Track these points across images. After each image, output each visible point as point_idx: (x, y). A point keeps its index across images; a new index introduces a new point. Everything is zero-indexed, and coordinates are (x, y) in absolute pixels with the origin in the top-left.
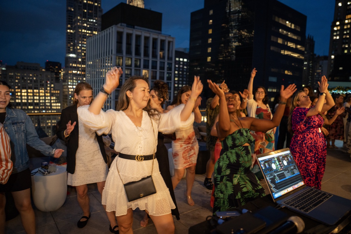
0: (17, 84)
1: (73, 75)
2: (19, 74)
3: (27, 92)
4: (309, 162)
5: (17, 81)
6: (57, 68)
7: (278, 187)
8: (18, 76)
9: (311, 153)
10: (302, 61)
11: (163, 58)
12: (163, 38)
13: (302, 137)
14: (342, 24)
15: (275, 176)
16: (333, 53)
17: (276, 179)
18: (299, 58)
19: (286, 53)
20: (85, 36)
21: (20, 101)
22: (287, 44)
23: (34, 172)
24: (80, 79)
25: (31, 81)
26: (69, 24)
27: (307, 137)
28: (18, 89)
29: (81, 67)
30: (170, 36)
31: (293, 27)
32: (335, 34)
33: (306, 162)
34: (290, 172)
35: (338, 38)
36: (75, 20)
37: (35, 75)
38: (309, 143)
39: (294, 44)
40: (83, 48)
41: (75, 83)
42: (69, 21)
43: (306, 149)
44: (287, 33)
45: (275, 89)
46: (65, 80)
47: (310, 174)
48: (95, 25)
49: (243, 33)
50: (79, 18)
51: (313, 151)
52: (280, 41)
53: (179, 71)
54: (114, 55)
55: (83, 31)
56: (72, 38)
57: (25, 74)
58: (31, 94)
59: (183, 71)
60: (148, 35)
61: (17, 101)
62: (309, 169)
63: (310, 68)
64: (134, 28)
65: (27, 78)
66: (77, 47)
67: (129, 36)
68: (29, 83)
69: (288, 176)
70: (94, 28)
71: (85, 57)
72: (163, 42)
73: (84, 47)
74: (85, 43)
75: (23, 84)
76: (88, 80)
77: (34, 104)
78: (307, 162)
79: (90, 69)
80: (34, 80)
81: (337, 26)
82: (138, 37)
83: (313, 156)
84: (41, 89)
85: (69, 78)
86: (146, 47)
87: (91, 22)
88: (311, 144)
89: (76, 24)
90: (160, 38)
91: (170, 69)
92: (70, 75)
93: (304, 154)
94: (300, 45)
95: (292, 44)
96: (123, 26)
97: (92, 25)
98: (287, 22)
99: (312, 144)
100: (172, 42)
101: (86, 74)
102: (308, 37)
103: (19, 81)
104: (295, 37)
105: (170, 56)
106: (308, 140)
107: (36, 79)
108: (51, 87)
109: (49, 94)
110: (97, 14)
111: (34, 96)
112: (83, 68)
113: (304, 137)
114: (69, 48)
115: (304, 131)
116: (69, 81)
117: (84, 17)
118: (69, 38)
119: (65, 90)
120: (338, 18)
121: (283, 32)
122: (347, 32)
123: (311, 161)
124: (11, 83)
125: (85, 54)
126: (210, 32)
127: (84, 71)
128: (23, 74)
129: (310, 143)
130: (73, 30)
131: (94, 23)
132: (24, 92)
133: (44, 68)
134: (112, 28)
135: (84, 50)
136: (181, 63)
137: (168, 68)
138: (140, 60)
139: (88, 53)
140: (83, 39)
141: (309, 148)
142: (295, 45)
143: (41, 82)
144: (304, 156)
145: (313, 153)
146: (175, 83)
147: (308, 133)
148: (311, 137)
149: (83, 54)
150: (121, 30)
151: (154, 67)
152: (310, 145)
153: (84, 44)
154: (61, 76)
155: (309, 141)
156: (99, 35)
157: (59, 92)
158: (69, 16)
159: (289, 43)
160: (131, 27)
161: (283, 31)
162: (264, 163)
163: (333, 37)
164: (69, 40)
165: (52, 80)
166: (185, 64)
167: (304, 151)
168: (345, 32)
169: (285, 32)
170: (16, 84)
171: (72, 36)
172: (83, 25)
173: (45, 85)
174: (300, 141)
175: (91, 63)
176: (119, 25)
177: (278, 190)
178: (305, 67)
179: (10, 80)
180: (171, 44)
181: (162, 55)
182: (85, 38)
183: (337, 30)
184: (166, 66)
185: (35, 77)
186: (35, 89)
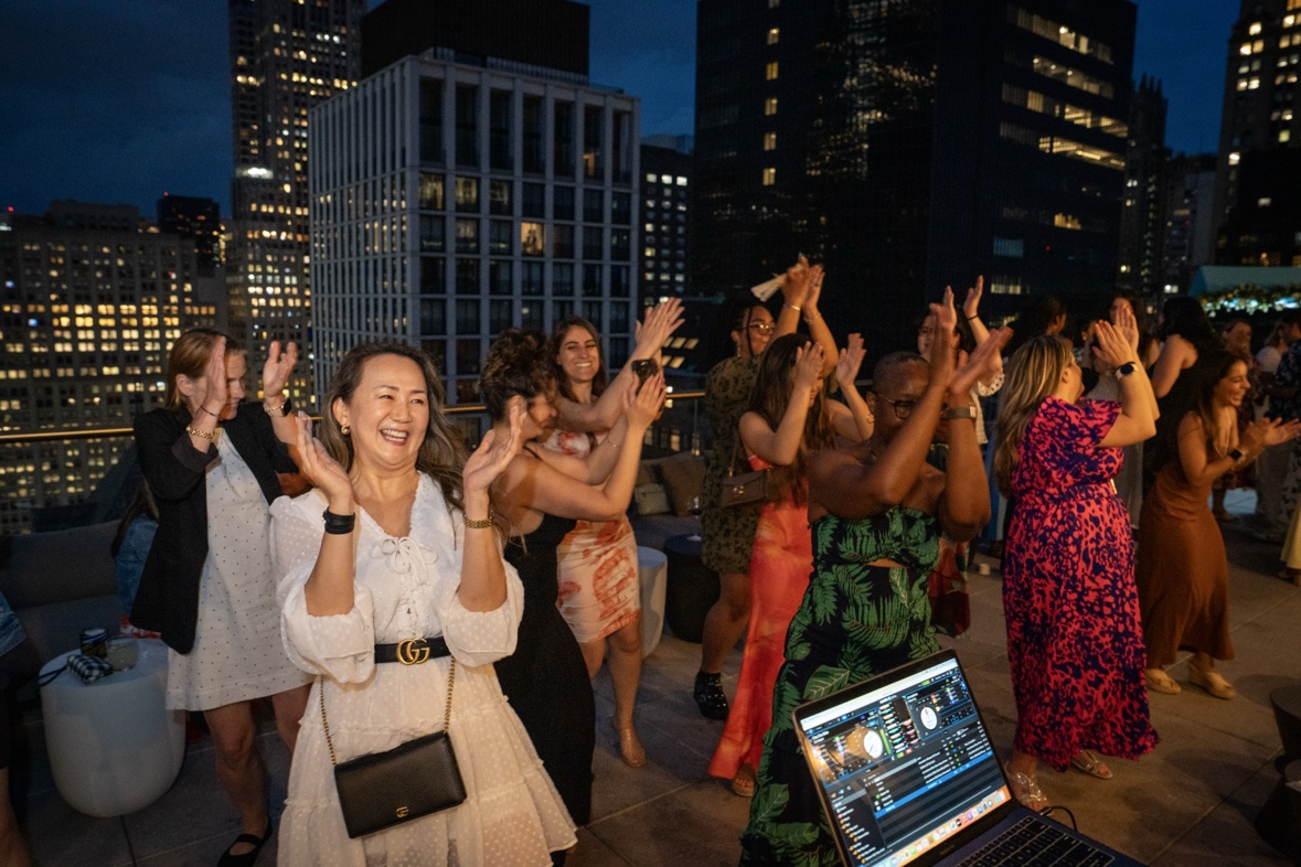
0: (54, 285)
1: (262, 247)
2: (61, 249)
3: (96, 315)
4: (1091, 610)
5: (54, 273)
6: (202, 221)
7: (884, 836)
8: (58, 254)
9: (1098, 579)
10: (1117, 177)
11: (598, 175)
12: (597, 101)
13: (1063, 515)
14: (1273, 33)
15: (872, 789)
16: (1236, 142)
17: (879, 800)
18: (1106, 164)
19: (1059, 146)
20: (303, 99)
21: (68, 348)
22: (1063, 113)
23: (49, 671)
24: (289, 260)
25: (107, 271)
26: (242, 53)
27: (1080, 516)
28: (59, 302)
29: (294, 217)
30: (621, 91)
31: (1084, 48)
32: (1244, 70)
33: (1081, 612)
34: (947, 757)
35: (1255, 84)
36: (262, 38)
37: (122, 249)
38: (1089, 538)
39: (1089, 114)
40: (297, 145)
41: (273, 274)
42: (241, 42)
43: (1082, 565)
44: (1061, 70)
45: (1016, 284)
46: (235, 266)
47: (1096, 657)
48: (338, 56)
49: (896, 73)
50: (277, 28)
51: (1107, 568)
52: (1035, 103)
53: (657, 223)
54: (412, 167)
55: (296, 78)
56: (253, 108)
57: (85, 248)
58: (111, 322)
59: (673, 223)
60: (537, 90)
61: (59, 348)
62: (1092, 636)
63: (1150, 201)
64: (484, 65)
65: (92, 262)
66: (274, 142)
67: (467, 94)
68: (99, 281)
69: (937, 774)
70: (337, 67)
71: (304, 179)
72: (593, 114)
73: (301, 140)
74: (305, 124)
75: (78, 284)
76: (319, 263)
77: (121, 358)
78: (1085, 610)
79: (324, 222)
80: (120, 268)
81: (1252, 40)
82: (501, 100)
83: (1106, 587)
84: (145, 300)
85: (251, 256)
86: (532, 136)
87: (324, 43)
88: (1098, 543)
89: (267, 54)
90: (584, 99)
91: (622, 216)
92: (253, 245)
93: (1073, 583)
94: (1109, 116)
95: (1080, 114)
96: (443, 57)
97: (327, 54)
98: (1063, 30)
99: (1102, 543)
100: (630, 113)
101: (312, 241)
102: (1143, 85)
103: (62, 272)
104: (1093, 88)
105: (623, 167)
106: (1084, 526)
107: (126, 264)
108: (182, 294)
109: (176, 321)
110: (344, 13)
111: (119, 327)
112: (299, 217)
113: (1071, 517)
114: (246, 143)
115: (1068, 493)
116: (251, 268)
117: (296, 26)
118: (243, 106)
119: (234, 303)
120: (1259, 9)
121: (1047, 69)
122: (1288, 61)
123: (1101, 606)
124: (34, 282)
125: (304, 165)
126: (773, 72)
127: (303, 230)
128: (75, 249)
129: (1092, 540)
130: (257, 79)
131: (336, 45)
132: (84, 316)
133: (155, 221)
134: (403, 65)
135: (301, 151)
136: (668, 192)
137: (614, 212)
138: (511, 184)
139: (314, 164)
140: (297, 110)
141: (1091, 556)
142: (1092, 117)
143: (144, 274)
144: (1074, 590)
145: (1105, 577)
146: (643, 270)
147: (1083, 499)
148: (1093, 515)
149: (298, 167)
150: (436, 73)
151: (564, 210)
152: (1094, 545)
153: (301, 128)
154: (220, 250)
155: (1089, 529)
156: (353, 94)
157: (212, 310)
158: (241, 23)
159: (1067, 110)
160: (473, 63)
161: (1047, 64)
162: (826, 737)
163: (1236, 84)
164: (243, 116)
165: (186, 267)
166: (682, 194)
167: (1075, 571)
168: (1283, 64)
169: (1053, 67)
170: (52, 285)
171: (253, 99)
172: (295, 56)
173: (159, 285)
174: (1055, 535)
175: (329, 198)
176: (428, 55)
177: (883, 850)
178: (1131, 199)
179: (28, 272)
180: (626, 119)
181: (591, 164)
182: (304, 105)
183: (1253, 56)
184: (609, 205)
185: (119, 254)
186: (125, 300)
